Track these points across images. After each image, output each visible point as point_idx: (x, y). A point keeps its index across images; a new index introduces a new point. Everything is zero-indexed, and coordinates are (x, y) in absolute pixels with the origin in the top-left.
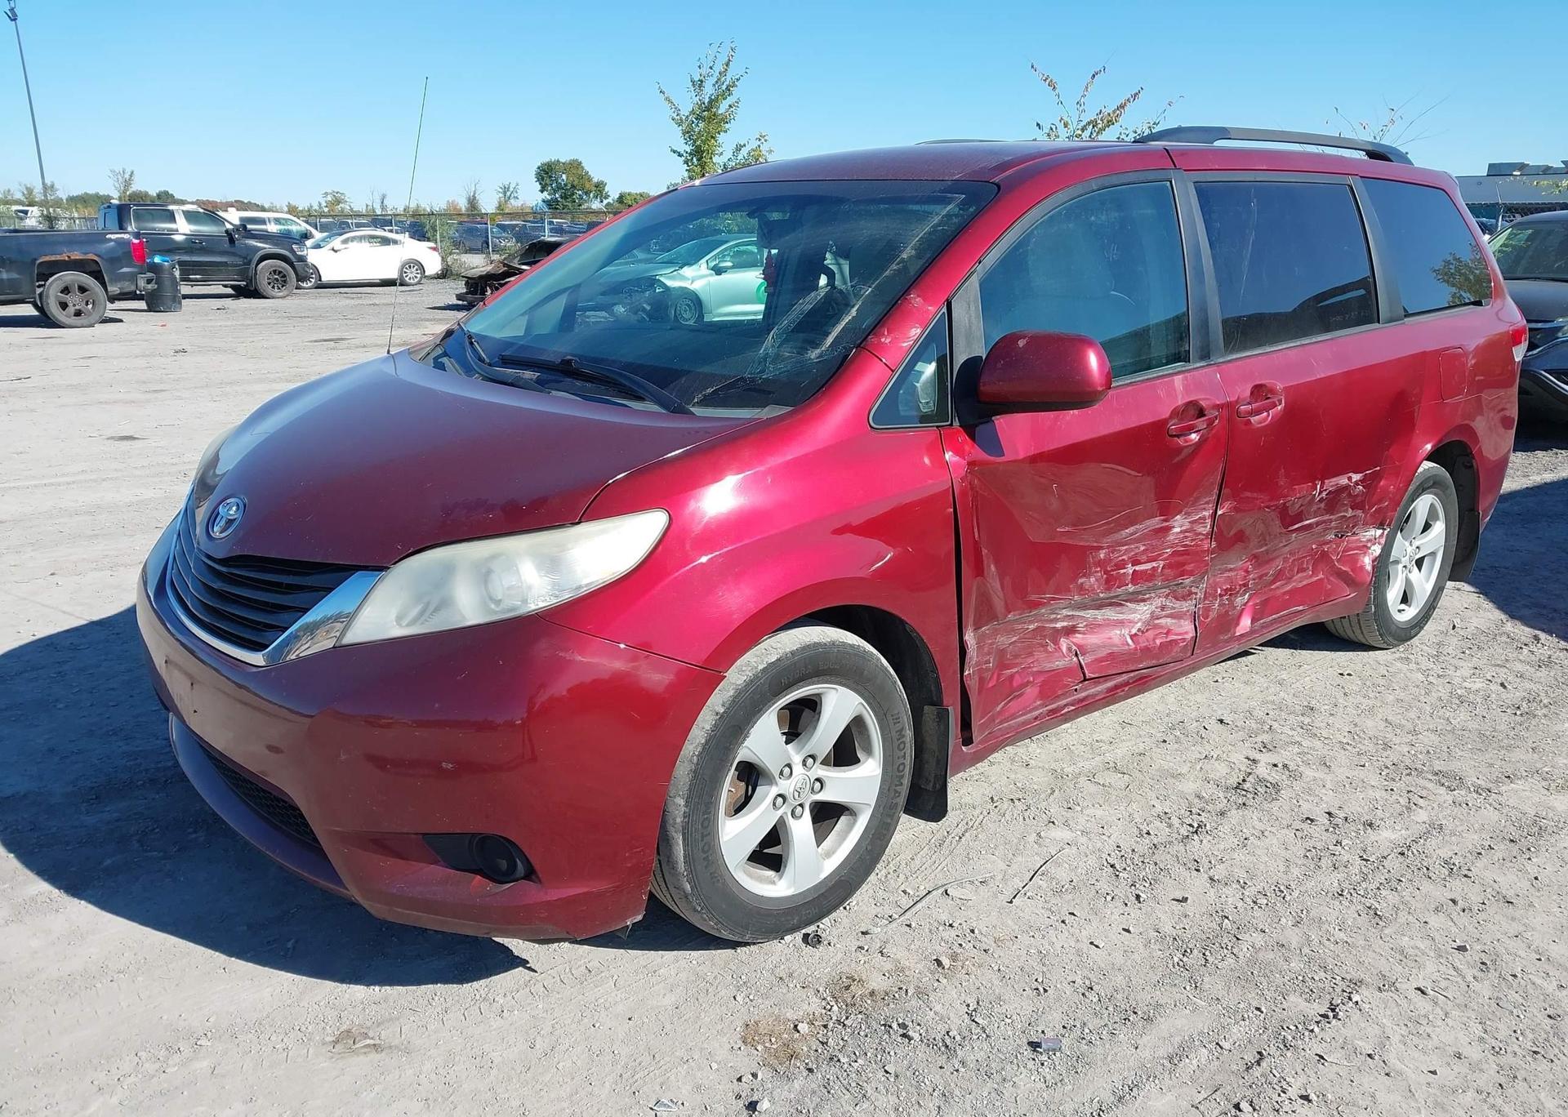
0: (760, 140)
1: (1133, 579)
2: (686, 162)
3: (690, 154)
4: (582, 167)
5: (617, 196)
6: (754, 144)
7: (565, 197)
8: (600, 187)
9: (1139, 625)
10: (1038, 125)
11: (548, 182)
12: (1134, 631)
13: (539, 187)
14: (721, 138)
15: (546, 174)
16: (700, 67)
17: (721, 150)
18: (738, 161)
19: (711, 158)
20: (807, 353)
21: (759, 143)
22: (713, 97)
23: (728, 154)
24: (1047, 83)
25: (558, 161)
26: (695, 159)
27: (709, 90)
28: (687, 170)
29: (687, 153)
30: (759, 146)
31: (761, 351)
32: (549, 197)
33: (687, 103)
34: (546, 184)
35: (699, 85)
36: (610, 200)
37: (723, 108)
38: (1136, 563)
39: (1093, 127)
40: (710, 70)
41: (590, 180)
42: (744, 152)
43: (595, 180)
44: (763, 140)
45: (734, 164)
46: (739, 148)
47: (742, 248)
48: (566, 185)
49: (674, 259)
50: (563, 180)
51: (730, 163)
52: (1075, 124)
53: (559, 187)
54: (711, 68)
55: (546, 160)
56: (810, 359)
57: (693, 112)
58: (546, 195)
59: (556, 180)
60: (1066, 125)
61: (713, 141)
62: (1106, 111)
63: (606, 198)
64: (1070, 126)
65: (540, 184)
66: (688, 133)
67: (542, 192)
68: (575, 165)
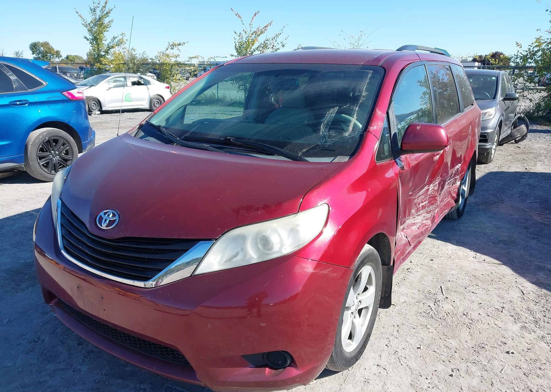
0: (122, 35)
1: (422, 208)
2: (91, 43)
3: (92, 40)
4: (49, 45)
5: (66, 56)
6: (121, 37)
7: (43, 57)
8: (58, 54)
9: (419, 224)
10: (235, 32)
11: (35, 50)
12: (418, 226)
13: (32, 52)
14: (105, 34)
15: (34, 47)
16: (94, 3)
17: (106, 39)
18: (113, 44)
19: (101, 42)
20: (343, 134)
21: (122, 37)
22: (100, 16)
23: (109, 40)
24: (237, 15)
25: (39, 42)
26: (94, 42)
27: (98, 13)
28: (91, 46)
29: (90, 39)
30: (123, 38)
31: (321, 134)
32: (36, 56)
33: (89, 18)
34: (34, 51)
35: (94, 11)
36: (63, 58)
37: (106, 21)
38: (422, 202)
39: (255, 34)
40: (98, 5)
41: (53, 50)
42: (116, 40)
43: (55, 50)
44: (123, 35)
45: (112, 45)
46: (115, 38)
47: (117, 79)
48: (43, 52)
49: (86, 83)
50: (42, 50)
51: (110, 44)
52: (249, 32)
53: (40, 53)
54: (99, 4)
55: (34, 41)
56: (346, 136)
57: (92, 22)
58: (35, 56)
59: (39, 49)
60: (245, 32)
61: (102, 34)
62: (260, 28)
63: (61, 57)
64: (247, 33)
65: (32, 51)
66: (90, 31)
67: (33, 54)
68: (45, 44)
